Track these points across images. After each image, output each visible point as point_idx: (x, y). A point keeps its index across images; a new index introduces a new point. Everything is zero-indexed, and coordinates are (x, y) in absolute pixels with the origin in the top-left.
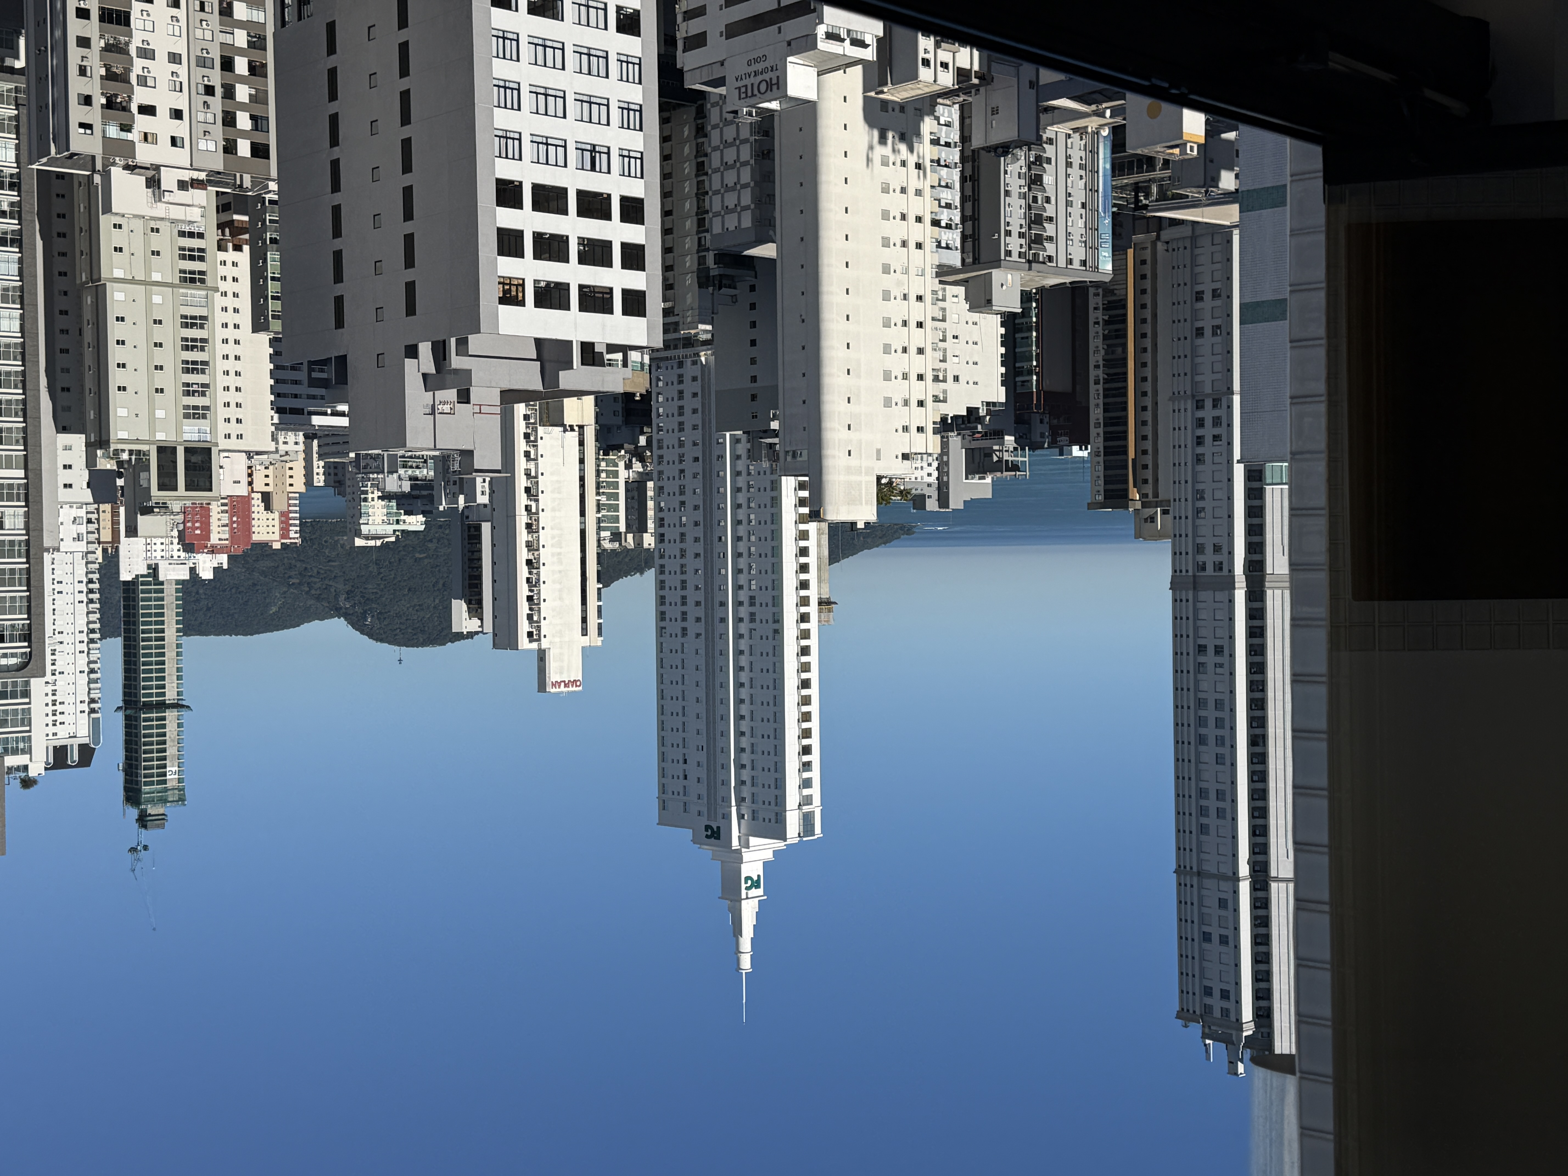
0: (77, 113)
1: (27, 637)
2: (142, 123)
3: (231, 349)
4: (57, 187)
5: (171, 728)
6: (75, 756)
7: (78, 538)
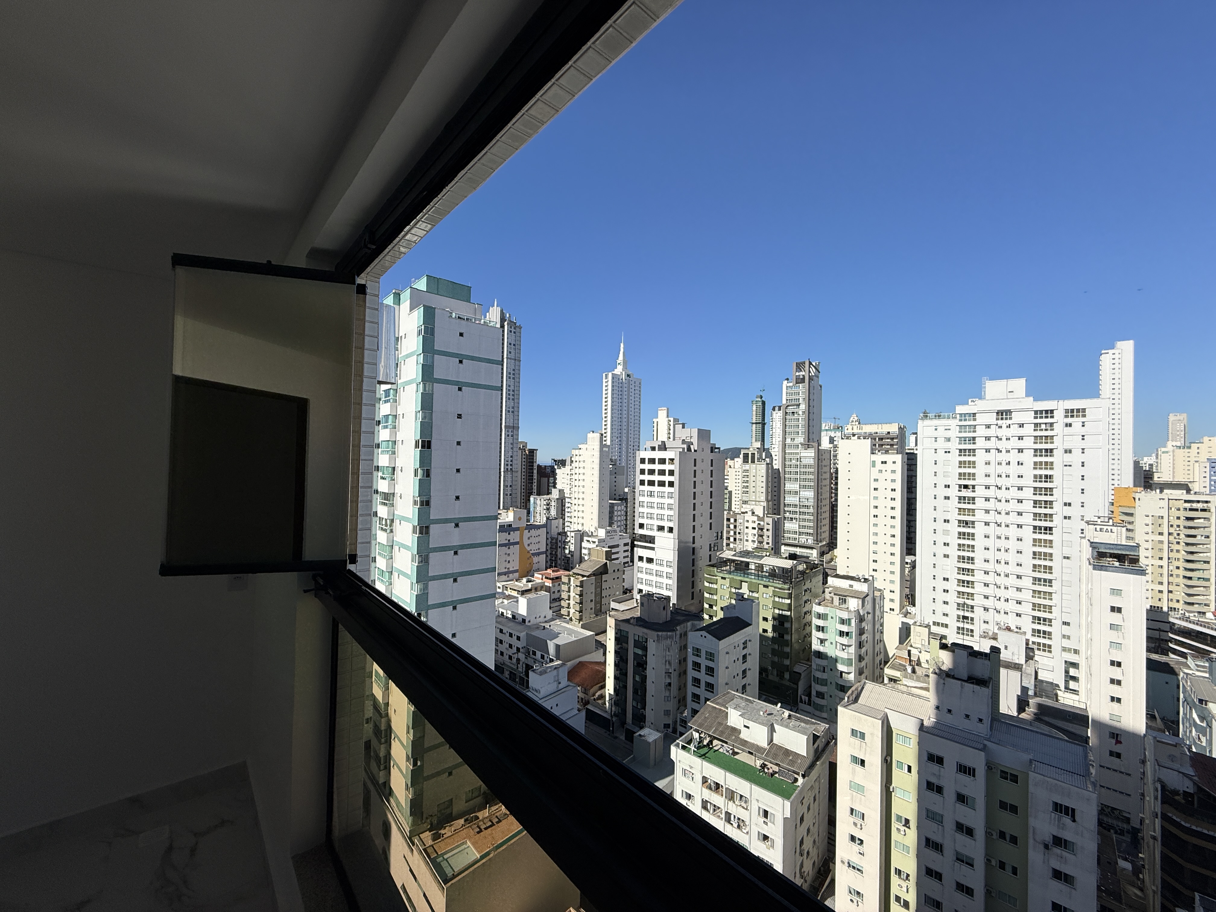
0: (770, 527)
1: (786, 413)
2: (755, 525)
3: (737, 488)
4: (775, 511)
5: (754, 418)
6: (777, 408)
7: (774, 448)
